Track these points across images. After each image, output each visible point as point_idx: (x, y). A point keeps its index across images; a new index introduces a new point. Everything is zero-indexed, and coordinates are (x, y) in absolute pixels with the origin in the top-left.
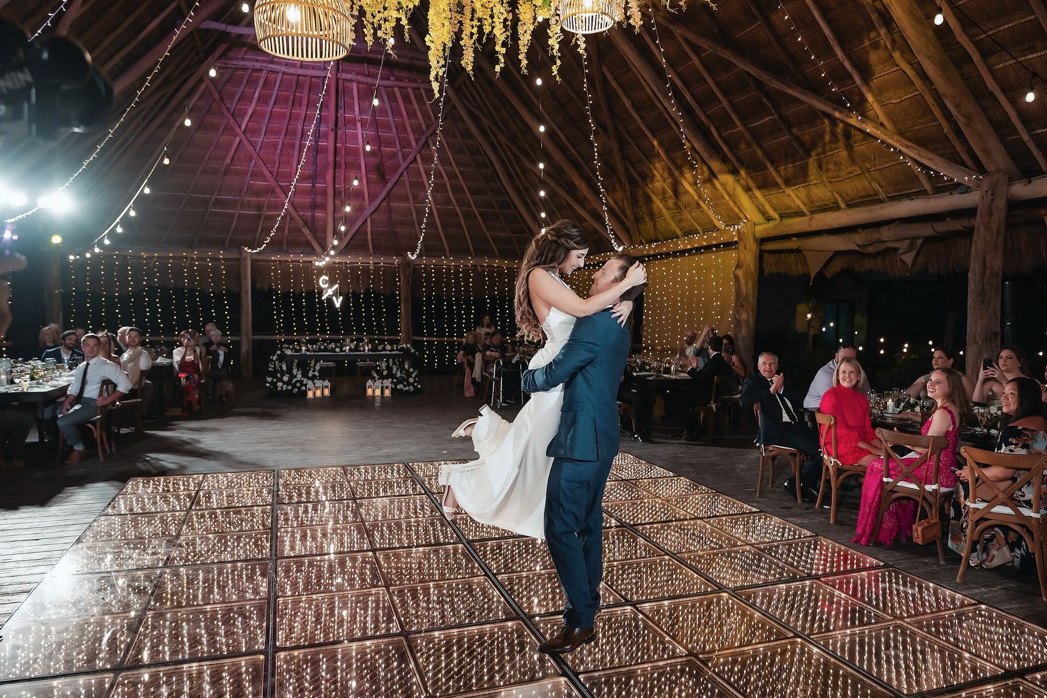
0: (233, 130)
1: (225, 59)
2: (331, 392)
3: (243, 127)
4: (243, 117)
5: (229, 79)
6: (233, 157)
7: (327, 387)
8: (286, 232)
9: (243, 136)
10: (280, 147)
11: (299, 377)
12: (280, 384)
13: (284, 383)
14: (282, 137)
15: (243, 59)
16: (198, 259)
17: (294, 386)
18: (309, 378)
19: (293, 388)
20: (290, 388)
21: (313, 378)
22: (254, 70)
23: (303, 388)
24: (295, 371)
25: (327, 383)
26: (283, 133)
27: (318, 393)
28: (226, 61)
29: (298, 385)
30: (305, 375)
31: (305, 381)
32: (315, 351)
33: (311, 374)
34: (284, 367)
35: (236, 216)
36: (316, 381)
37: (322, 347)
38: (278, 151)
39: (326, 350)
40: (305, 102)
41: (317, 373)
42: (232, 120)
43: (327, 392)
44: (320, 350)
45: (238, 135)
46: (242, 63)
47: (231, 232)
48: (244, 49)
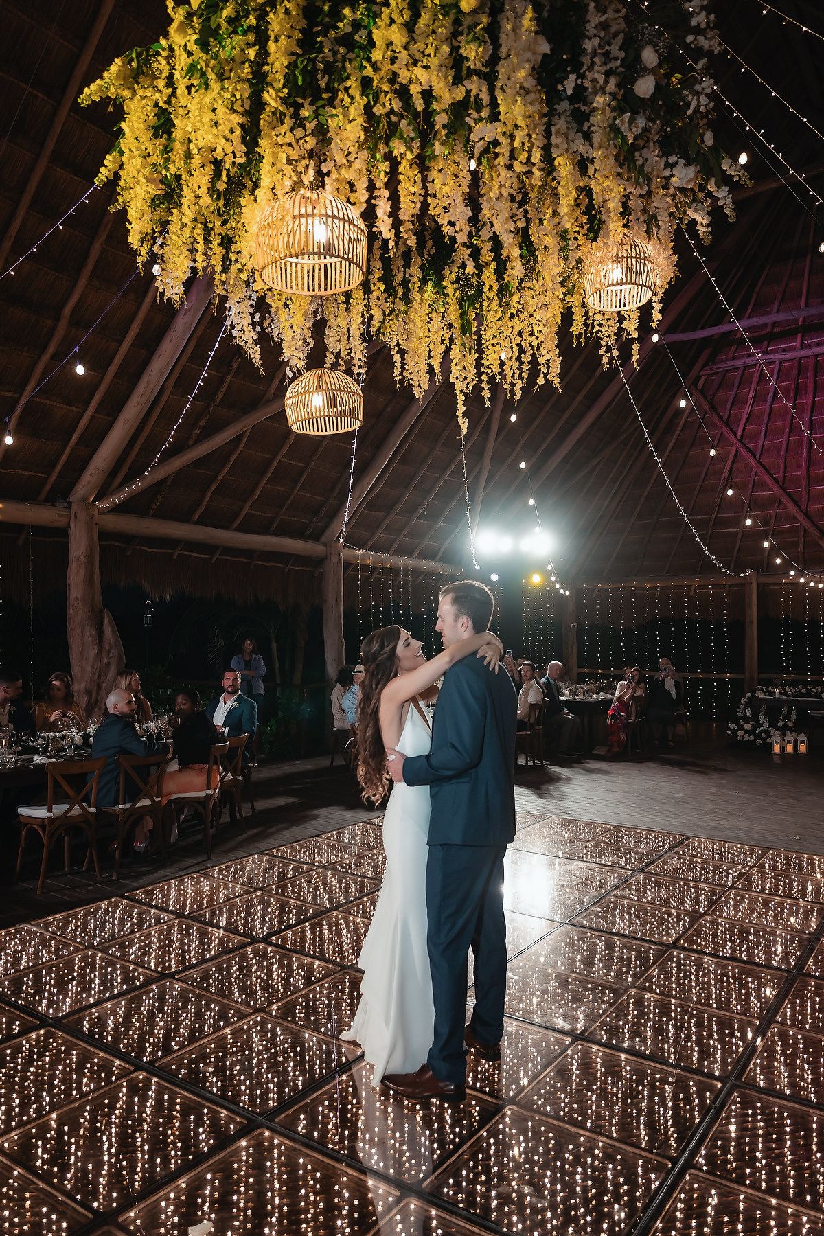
0: (727, 439)
1: (714, 363)
2: (808, 748)
3: (739, 434)
4: (738, 422)
5: (720, 384)
6: (731, 469)
7: (802, 742)
8: (801, 547)
9: (739, 444)
10: (784, 447)
11: (766, 726)
12: (740, 733)
13: (746, 732)
14: (786, 436)
15: (733, 358)
16: (699, 587)
17: (758, 736)
18: (778, 729)
19: (756, 739)
20: (752, 738)
21: (784, 730)
22: (745, 368)
23: (769, 740)
24: (761, 719)
25: (802, 737)
26: (787, 431)
27: (790, 748)
28: (714, 367)
29: (763, 735)
30: (773, 724)
31: (772, 731)
32: (793, 696)
33: (780, 723)
34: (749, 713)
35: (740, 535)
36: (788, 734)
37: (803, 691)
38: (783, 453)
39: (809, 694)
40: (810, 388)
41: (790, 724)
42: (725, 429)
43: (803, 748)
44: (801, 695)
45: (732, 445)
46: (731, 363)
47: (735, 553)
48: (734, 347)
